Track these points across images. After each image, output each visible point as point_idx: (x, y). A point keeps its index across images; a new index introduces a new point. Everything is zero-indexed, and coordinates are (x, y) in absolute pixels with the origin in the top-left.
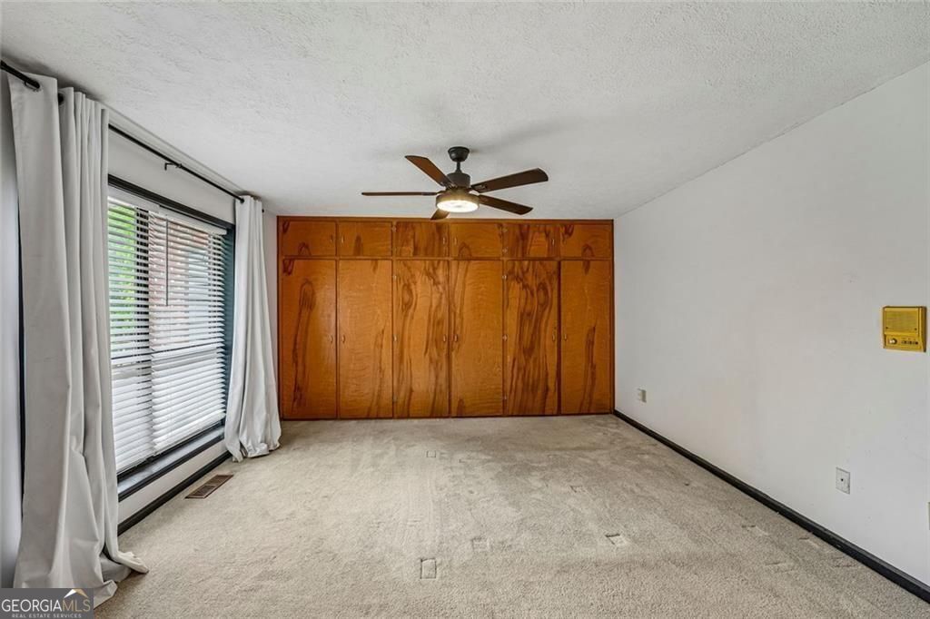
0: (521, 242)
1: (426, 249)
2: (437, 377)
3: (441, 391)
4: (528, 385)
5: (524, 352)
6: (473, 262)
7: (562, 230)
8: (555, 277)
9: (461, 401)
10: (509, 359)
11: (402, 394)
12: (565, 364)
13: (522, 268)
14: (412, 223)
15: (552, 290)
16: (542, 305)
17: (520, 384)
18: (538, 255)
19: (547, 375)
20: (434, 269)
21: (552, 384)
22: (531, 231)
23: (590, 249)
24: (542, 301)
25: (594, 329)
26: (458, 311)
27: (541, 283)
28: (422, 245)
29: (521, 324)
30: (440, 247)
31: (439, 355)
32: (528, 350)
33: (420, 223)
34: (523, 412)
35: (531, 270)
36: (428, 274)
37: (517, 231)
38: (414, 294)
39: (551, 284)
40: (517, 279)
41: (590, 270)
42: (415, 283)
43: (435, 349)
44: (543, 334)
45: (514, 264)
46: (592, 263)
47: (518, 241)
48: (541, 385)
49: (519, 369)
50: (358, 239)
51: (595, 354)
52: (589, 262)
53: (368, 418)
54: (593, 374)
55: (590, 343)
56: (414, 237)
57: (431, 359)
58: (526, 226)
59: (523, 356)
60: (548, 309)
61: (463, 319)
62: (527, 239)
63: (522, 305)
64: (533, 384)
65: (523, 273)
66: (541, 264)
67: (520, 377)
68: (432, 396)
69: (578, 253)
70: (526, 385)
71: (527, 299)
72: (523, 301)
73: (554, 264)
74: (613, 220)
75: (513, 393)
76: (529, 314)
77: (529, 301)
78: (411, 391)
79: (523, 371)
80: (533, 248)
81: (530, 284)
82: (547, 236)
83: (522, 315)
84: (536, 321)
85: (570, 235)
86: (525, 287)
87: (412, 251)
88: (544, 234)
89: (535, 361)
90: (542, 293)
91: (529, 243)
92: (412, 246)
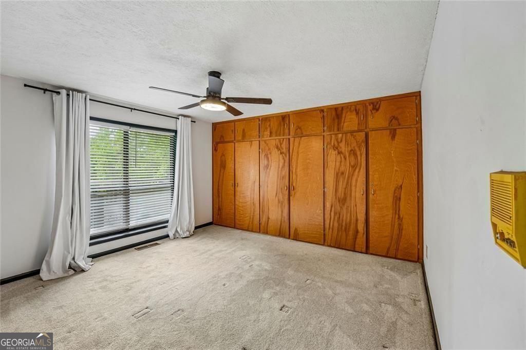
0: (336, 121)
1: (276, 132)
2: (282, 212)
3: (284, 221)
4: (342, 226)
5: (339, 201)
6: (303, 138)
7: (370, 107)
8: (363, 145)
9: (296, 229)
10: (328, 205)
11: (264, 219)
12: (373, 213)
13: (337, 140)
14: (269, 117)
15: (361, 155)
16: (353, 167)
17: (336, 225)
18: (350, 129)
19: (357, 220)
20: (281, 144)
21: (361, 227)
22: (344, 112)
23: (397, 119)
24: (352, 164)
25: (401, 186)
26: (294, 171)
27: (351, 151)
28: (274, 131)
29: (337, 181)
30: (284, 131)
31: (283, 198)
32: (343, 201)
33: (273, 117)
34: (338, 246)
35: (344, 139)
36: (277, 147)
37: (334, 113)
38: (270, 160)
39: (360, 150)
40: (335, 148)
41: (396, 137)
42: (270, 153)
43: (281, 194)
44: (353, 188)
45: (332, 137)
46: (398, 131)
47: (334, 120)
48: (352, 227)
49: (335, 214)
50: (244, 130)
51: (401, 208)
52: (395, 130)
53: (248, 230)
54: (400, 225)
55: (397, 199)
56: (270, 125)
57: (279, 200)
58: (340, 109)
59: (338, 204)
60: (357, 170)
61: (297, 175)
62: (342, 117)
63: (337, 167)
64: (346, 225)
65: (338, 143)
66: (352, 135)
67: (336, 218)
68: (279, 223)
69: (385, 124)
70: (340, 225)
71: (341, 162)
72: (338, 164)
73: (363, 134)
74: (420, 92)
75: (331, 230)
76: (343, 173)
77: (343, 163)
78: (269, 218)
79: (338, 215)
80: (346, 124)
81: (343, 151)
82: (357, 113)
83: (337, 174)
84: (348, 177)
85: (377, 110)
86: (340, 153)
87: (269, 134)
88: (354, 112)
89: (347, 209)
90: (353, 158)
91: (343, 121)
92: (269, 131)
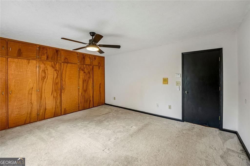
0: (83, 59)
1: (52, 58)
2: (56, 103)
3: (58, 107)
4: (85, 100)
5: (84, 91)
6: (69, 64)
7: (94, 58)
8: (92, 70)
9: (65, 109)
10: (80, 94)
11: (42, 111)
12: (94, 93)
13: (83, 67)
14: (46, 48)
15: (91, 73)
16: (89, 78)
17: (83, 101)
18: (88, 64)
19: (90, 97)
20: (55, 65)
21: (91, 99)
22: (86, 56)
23: (100, 63)
24: (89, 77)
25: (101, 84)
26: (64, 80)
27: (88, 72)
28: (50, 56)
29: (83, 83)
30: (57, 58)
31: (57, 95)
32: (85, 91)
33: (50, 48)
34: (84, 109)
35: (86, 67)
36: (52, 67)
37: (82, 56)
38: (47, 73)
39: (91, 72)
40: (83, 70)
41: (100, 69)
42: (47, 70)
43: (55, 93)
44: (89, 85)
45: (81, 66)
46: (100, 67)
47: (82, 59)
48: (89, 100)
49: (83, 96)
50: (20, 50)
51: (101, 90)
52: (99, 66)
53: (25, 124)
54: (101, 95)
55: (100, 87)
56: (47, 53)
57: (54, 97)
58: (84, 55)
59: (84, 92)
60: (90, 79)
61: (65, 82)
62: (85, 58)
63: (84, 78)
64: (87, 100)
65: (84, 68)
66: (89, 66)
67: (83, 98)
68: (54, 109)
69: (97, 64)
70: (84, 100)
71: (85, 76)
72: (84, 76)
73: (91, 67)
74: (104, 57)
75: (81, 104)
76: (85, 80)
77: (85, 77)
78: (46, 109)
79: (84, 97)
80: (86, 61)
81: (86, 72)
82: (90, 59)
83: (83, 81)
84: (87, 82)
85: (95, 59)
86: (84, 72)
87: (46, 58)
88: (89, 58)
89: (87, 94)
90: (89, 75)
91: (85, 60)
92: (46, 56)
